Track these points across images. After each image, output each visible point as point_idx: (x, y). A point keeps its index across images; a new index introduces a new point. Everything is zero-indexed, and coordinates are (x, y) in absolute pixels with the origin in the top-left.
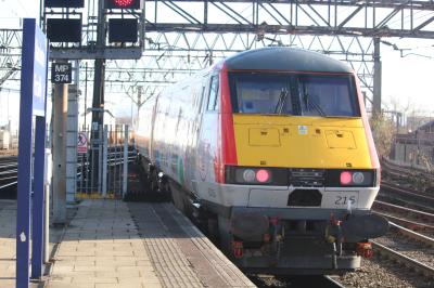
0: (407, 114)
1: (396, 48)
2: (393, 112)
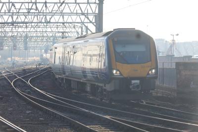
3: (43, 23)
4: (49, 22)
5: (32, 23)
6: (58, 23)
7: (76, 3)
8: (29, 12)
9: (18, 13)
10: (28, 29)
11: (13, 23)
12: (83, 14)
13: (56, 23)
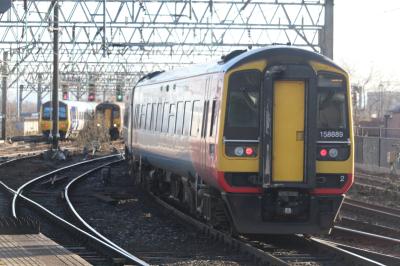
3: (208, 45)
4: (221, 44)
5: (183, 44)
6: (238, 45)
7: (276, 3)
8: (176, 22)
9: (154, 23)
10: (175, 59)
11: (142, 45)
12: (292, 27)
13: (235, 45)
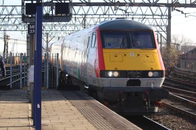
0: (182, 44)
1: (182, 13)
2: (175, 44)
